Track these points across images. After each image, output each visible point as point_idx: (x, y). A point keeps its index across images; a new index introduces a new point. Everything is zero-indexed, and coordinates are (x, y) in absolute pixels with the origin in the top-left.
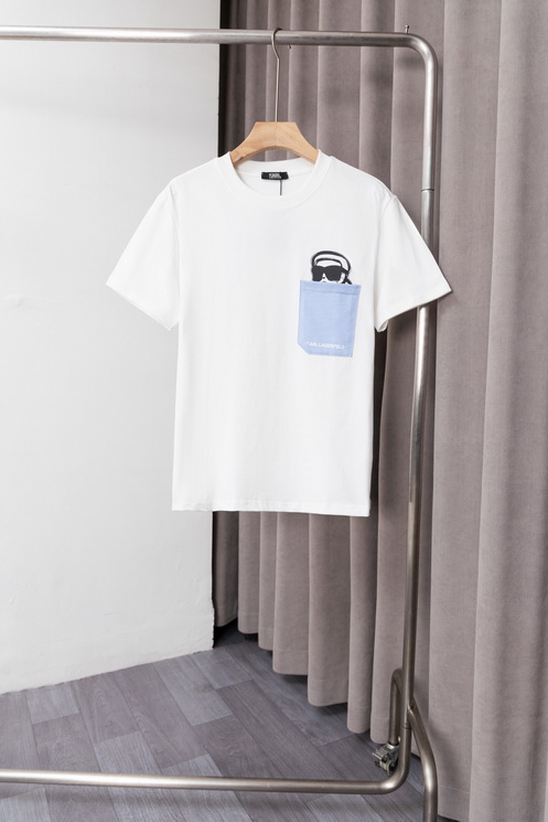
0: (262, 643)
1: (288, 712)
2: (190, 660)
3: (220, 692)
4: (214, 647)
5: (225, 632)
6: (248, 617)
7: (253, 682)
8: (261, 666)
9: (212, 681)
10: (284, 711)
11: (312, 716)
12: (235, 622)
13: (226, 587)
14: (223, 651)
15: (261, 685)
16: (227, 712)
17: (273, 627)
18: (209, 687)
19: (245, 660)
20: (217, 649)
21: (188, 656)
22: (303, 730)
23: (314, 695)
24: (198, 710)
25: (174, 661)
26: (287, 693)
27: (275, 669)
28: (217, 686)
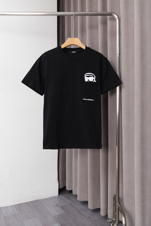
0: (73, 193)
1: (82, 212)
2: (52, 199)
3: (61, 207)
4: (58, 195)
5: (62, 190)
6: (69, 185)
7: (71, 204)
8: (74, 200)
9: (59, 204)
10: (81, 212)
11: (90, 213)
12: (65, 187)
13: (62, 176)
14: (61, 196)
15: (74, 205)
16: (64, 212)
17: (77, 187)
18: (58, 206)
19: (69, 198)
20: (59, 195)
21: (51, 197)
22: (87, 216)
23: (90, 206)
24: (55, 211)
25: (46, 199)
26: (82, 207)
27: (78, 199)
28: (60, 205)
